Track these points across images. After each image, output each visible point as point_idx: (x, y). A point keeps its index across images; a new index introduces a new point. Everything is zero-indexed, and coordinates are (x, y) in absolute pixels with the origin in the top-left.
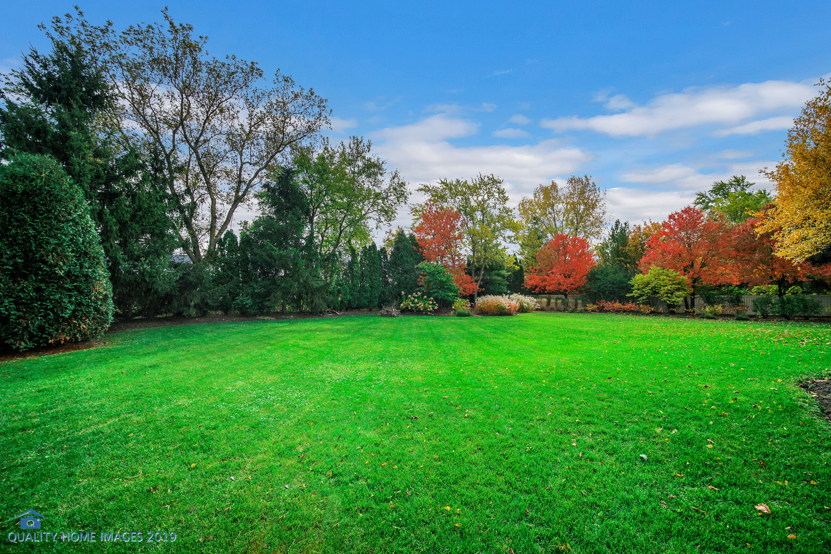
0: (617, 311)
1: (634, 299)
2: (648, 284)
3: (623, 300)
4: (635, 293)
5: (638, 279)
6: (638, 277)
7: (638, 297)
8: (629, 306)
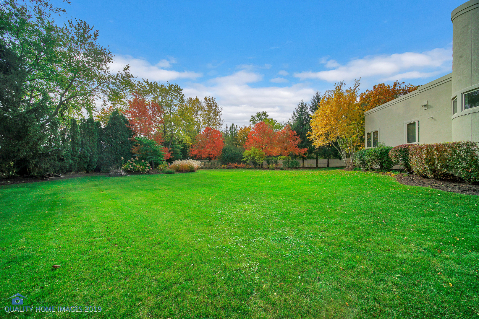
0: (236, 167)
1: (244, 162)
2: (250, 155)
3: (239, 162)
4: (245, 159)
5: (246, 153)
6: (246, 151)
7: (246, 161)
8: (241, 165)
